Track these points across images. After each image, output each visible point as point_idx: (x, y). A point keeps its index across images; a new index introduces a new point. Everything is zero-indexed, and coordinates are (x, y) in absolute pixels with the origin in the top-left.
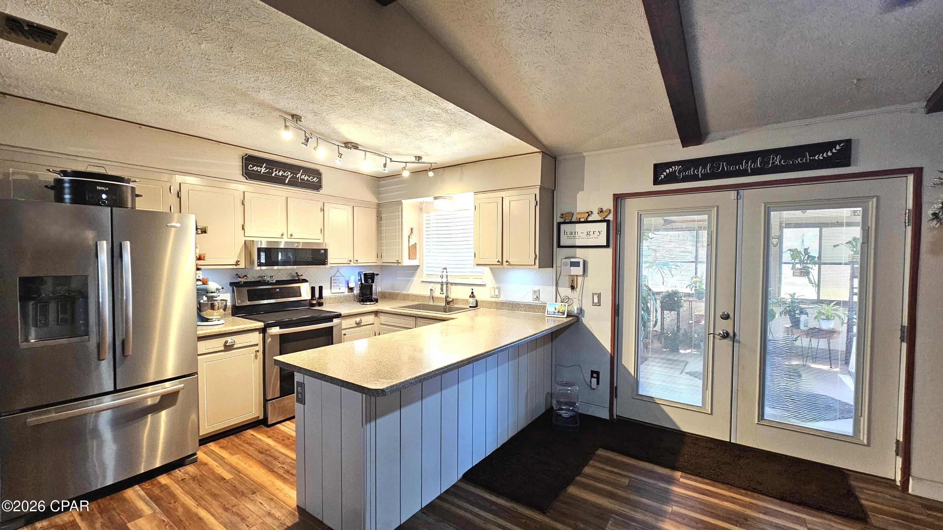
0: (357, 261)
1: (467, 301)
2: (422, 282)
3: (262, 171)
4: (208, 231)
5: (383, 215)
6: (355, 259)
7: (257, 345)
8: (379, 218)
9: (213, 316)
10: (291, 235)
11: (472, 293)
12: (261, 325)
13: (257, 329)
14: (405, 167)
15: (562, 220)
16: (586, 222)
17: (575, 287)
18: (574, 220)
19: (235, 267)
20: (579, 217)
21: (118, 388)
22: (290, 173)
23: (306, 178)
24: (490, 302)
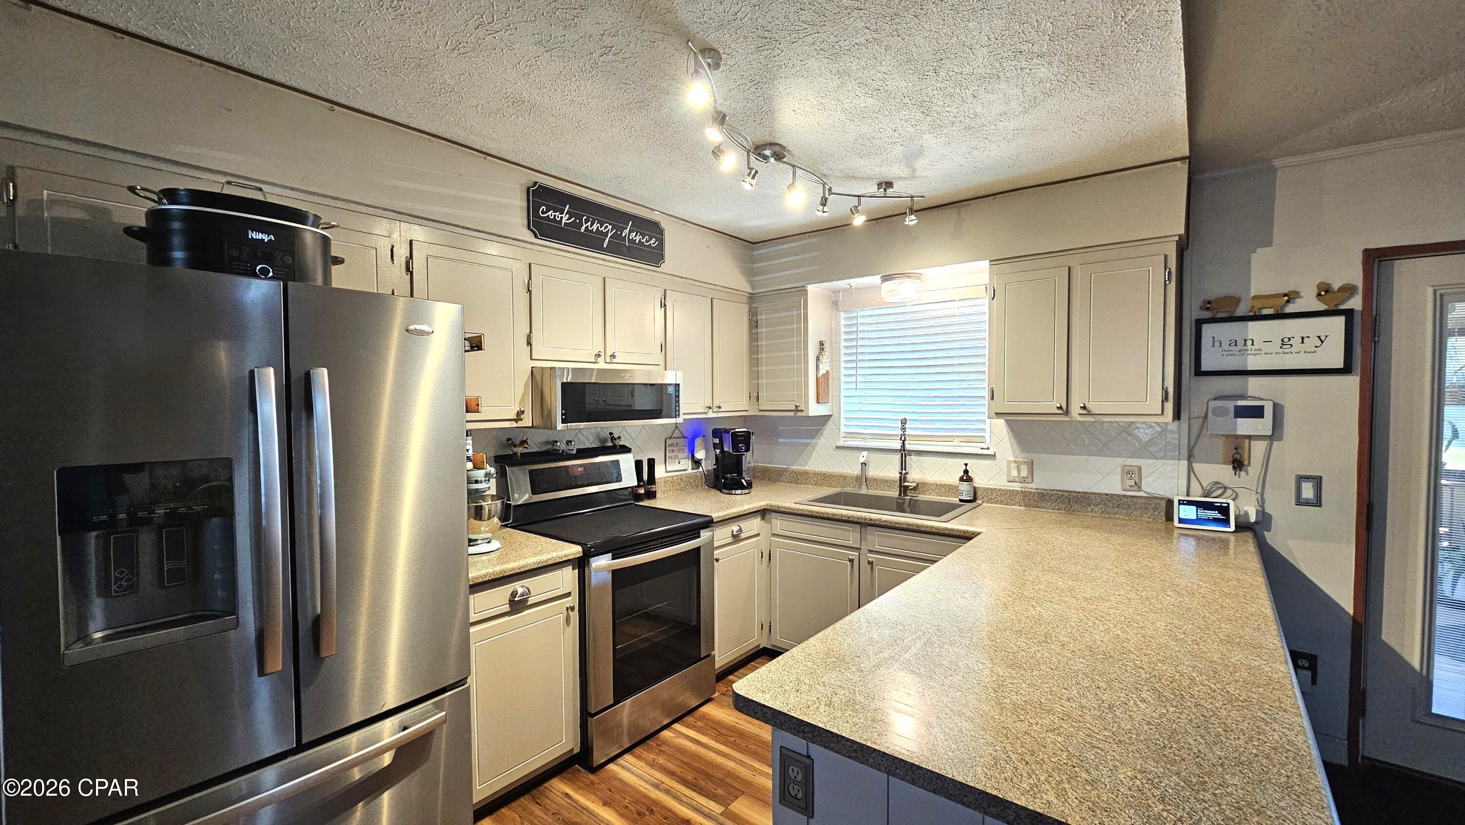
0: (720, 407)
1: (949, 489)
2: (837, 447)
3: (564, 221)
4: (486, 344)
5: (762, 317)
6: (716, 404)
7: (568, 595)
8: (754, 324)
9: (480, 532)
10: (613, 356)
11: (966, 472)
12: (574, 550)
13: (569, 561)
14: (856, 207)
15: (1207, 315)
16: (1280, 316)
17: (1246, 462)
18: (1241, 311)
19: (514, 425)
20: (1258, 304)
21: (305, 741)
22: (610, 227)
23: (638, 239)
24: (1007, 490)
